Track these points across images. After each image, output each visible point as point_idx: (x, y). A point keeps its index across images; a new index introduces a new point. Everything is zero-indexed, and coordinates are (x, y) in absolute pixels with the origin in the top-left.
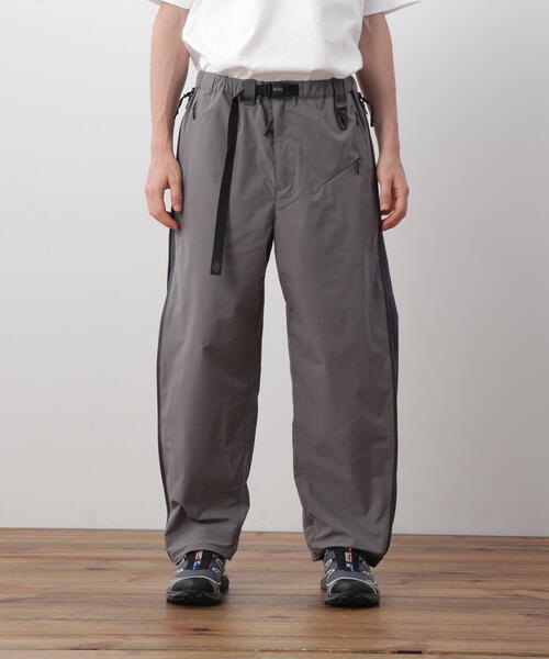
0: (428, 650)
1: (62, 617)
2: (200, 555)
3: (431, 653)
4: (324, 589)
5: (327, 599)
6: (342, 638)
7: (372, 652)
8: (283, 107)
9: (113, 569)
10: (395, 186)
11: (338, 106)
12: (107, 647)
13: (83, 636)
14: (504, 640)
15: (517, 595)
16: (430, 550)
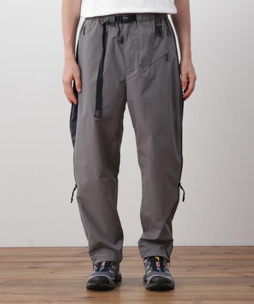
1: (17, 292)
2: (103, 264)
4: (146, 281)
5: (148, 286)
8: (129, 27)
9: (42, 268)
11: (157, 26)
15: (246, 276)
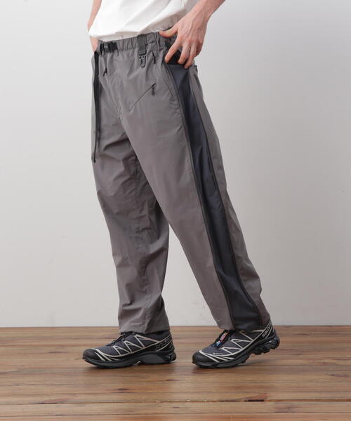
0: (268, 399)
3: (270, 401)
6: (213, 392)
7: (233, 401)
12: (63, 402)
14: (316, 391)
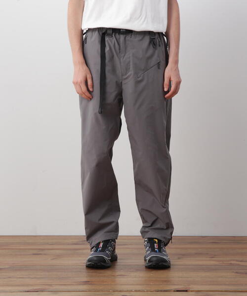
0: (191, 290)
3: (192, 291)
4: (145, 260)
5: (147, 265)
6: (151, 285)
7: (165, 291)
8: (125, 38)
10: (171, 80)
11: (152, 38)
12: (42, 291)
13: (32, 285)
16: (191, 243)
